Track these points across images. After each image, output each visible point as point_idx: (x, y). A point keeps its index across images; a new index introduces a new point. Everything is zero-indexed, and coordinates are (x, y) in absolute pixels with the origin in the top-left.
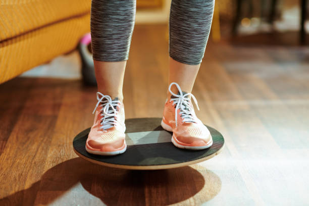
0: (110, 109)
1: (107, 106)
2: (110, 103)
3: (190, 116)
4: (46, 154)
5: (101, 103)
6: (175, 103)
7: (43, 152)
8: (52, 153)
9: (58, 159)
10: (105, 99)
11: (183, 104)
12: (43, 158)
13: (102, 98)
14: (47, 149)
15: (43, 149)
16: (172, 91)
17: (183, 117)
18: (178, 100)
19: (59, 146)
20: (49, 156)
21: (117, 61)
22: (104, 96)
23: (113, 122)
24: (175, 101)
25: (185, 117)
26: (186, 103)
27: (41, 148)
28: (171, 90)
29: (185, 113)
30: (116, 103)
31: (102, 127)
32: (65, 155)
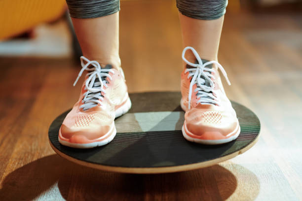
0: (97, 80)
1: (93, 76)
2: (98, 72)
3: (210, 95)
4: (12, 148)
5: (85, 72)
6: (191, 74)
7: (9, 146)
8: (21, 146)
9: (27, 155)
10: (91, 66)
11: (202, 77)
12: (6, 154)
13: (87, 65)
14: (15, 141)
15: (9, 141)
16: (187, 59)
17: (199, 96)
18: (196, 71)
19: (32, 137)
20: (16, 150)
21: (100, 16)
22: (90, 62)
23: (98, 99)
24: (191, 72)
25: (201, 95)
26: (206, 75)
27: (7, 140)
28: (186, 57)
29: (203, 91)
30: (107, 72)
31: (83, 106)
32: (37, 149)
